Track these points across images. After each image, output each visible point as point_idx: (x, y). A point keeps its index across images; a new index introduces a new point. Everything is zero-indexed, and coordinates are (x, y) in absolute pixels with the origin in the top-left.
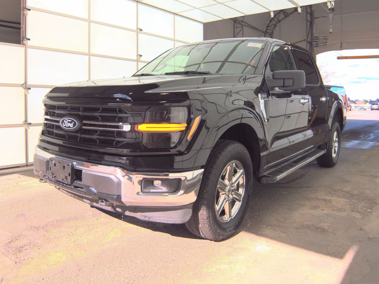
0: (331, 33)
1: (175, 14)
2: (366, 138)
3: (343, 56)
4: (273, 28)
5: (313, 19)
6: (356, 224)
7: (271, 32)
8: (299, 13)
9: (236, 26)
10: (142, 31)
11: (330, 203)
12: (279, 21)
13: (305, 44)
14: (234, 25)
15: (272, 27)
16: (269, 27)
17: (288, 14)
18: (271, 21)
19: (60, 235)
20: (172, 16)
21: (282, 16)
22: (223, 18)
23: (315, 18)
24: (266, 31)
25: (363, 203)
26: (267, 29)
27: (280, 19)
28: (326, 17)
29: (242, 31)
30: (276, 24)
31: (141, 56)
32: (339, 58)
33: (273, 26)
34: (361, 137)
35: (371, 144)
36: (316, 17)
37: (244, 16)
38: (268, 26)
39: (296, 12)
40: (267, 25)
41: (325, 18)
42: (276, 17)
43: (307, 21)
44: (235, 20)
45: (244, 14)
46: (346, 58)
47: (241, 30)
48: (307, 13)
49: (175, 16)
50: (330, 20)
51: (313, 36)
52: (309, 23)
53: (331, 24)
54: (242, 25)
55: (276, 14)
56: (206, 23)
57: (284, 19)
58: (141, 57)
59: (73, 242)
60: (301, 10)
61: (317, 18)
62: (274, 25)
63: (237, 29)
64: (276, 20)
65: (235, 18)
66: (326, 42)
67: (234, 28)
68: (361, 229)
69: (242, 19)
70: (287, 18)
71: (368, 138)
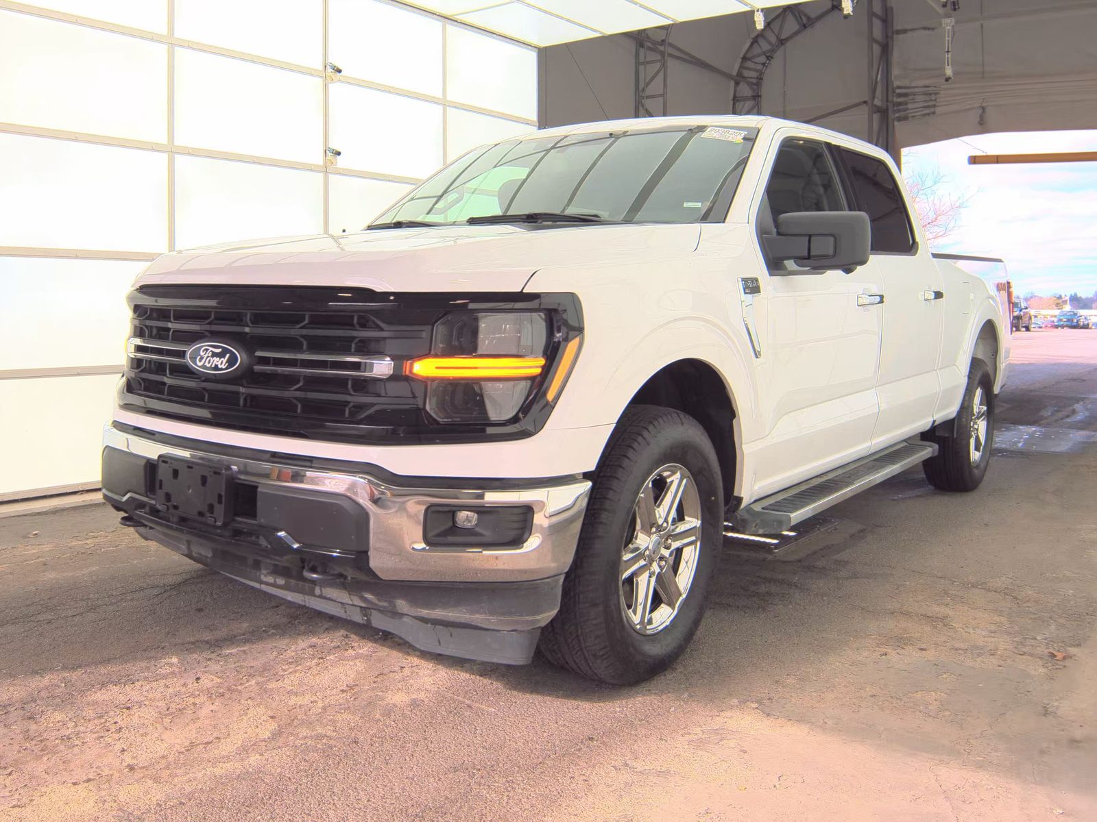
0: (947, 79)
1: (445, 18)
2: (1062, 419)
3: (988, 154)
4: (763, 64)
5: (889, 34)
6: (1029, 694)
7: (756, 78)
8: (846, 17)
9: (642, 59)
10: (341, 74)
11: (945, 625)
12: (782, 42)
13: (867, 116)
14: (637, 55)
15: (757, 60)
16: (749, 62)
17: (809, 18)
18: (755, 41)
19: (77, 729)
20: (437, 24)
21: (791, 25)
22: (600, 33)
23: (898, 32)
24: (739, 74)
25: (1053, 627)
26: (742, 67)
27: (783, 37)
28: (933, 29)
29: (661, 74)
30: (773, 51)
31: (339, 154)
32: (974, 160)
33: (763, 59)
34: (1045, 415)
35: (1079, 436)
36: (899, 28)
37: (669, 25)
38: (744, 59)
39: (836, 13)
40: (742, 55)
41: (931, 31)
42: (770, 28)
43: (872, 40)
44: (639, 39)
45: (667, 18)
46: (997, 159)
47: (658, 72)
48: (872, 14)
49: (447, 25)
50: (947, 39)
51: (890, 88)
52: (877, 49)
53: (948, 52)
54: (662, 54)
55: (773, 20)
56: (546, 48)
57: (796, 33)
58: (338, 157)
59: (119, 754)
60: (853, 8)
61: (905, 31)
62: (764, 53)
63: (645, 67)
64: (773, 39)
65: (639, 31)
66: (934, 106)
67: (638, 64)
68: (1046, 712)
69: (661, 36)
70: (809, 31)
71: (1068, 416)
